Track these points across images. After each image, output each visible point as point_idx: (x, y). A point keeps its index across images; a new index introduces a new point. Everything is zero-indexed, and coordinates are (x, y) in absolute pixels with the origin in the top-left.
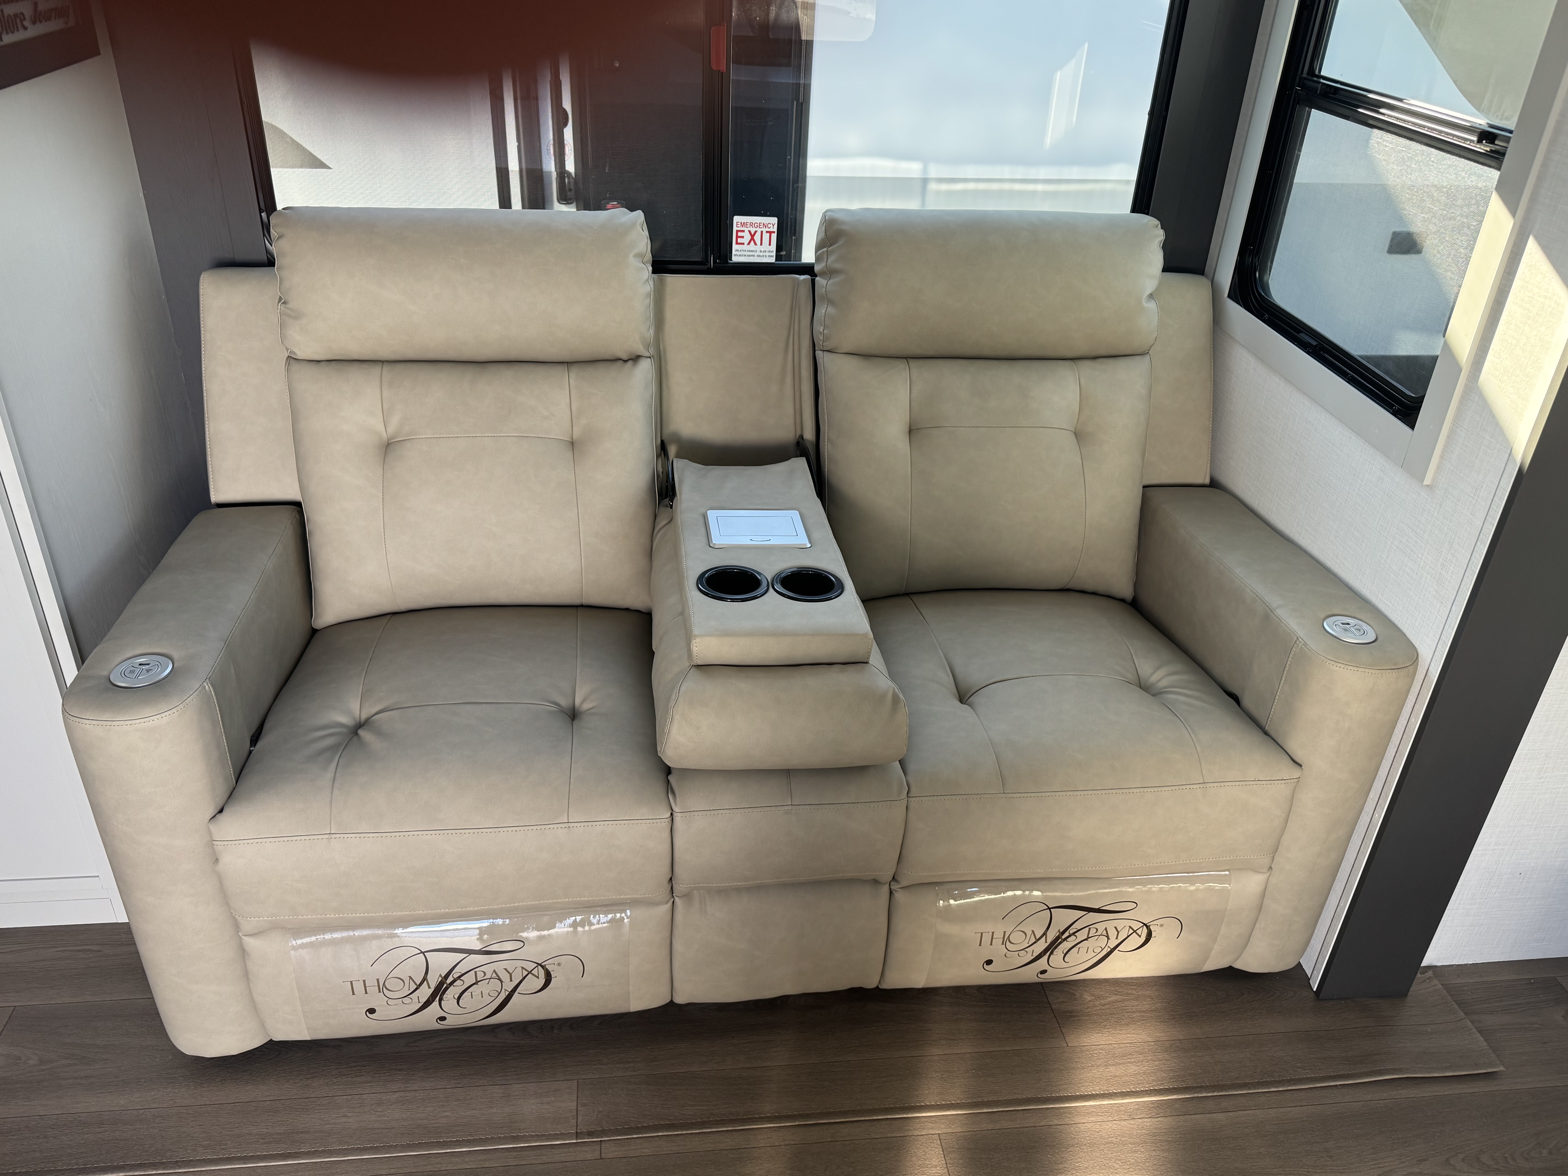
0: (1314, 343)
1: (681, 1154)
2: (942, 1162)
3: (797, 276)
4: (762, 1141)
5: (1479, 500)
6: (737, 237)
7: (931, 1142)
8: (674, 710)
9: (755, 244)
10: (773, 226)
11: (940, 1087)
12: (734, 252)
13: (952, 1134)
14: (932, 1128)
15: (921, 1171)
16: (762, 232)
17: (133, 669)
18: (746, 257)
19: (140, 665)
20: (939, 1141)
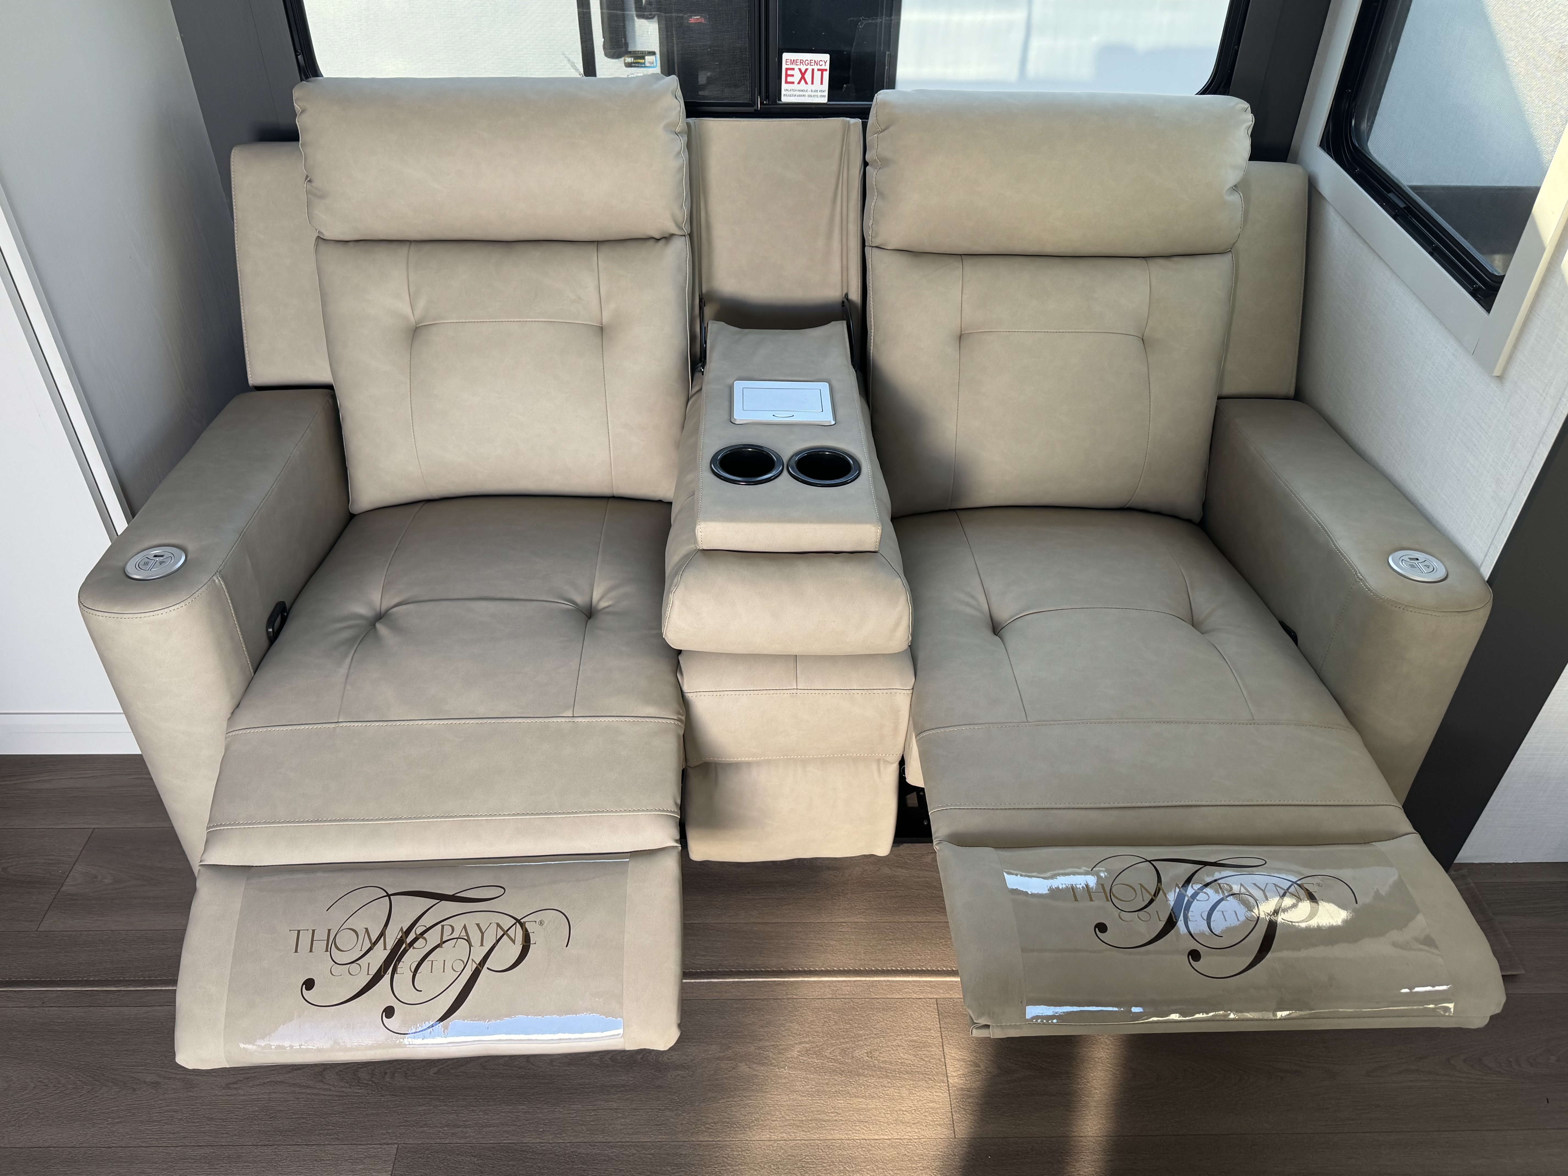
0: (1402, 205)
1: (688, 1001)
2: (937, 1026)
3: (848, 119)
4: (766, 993)
5: (1547, 398)
6: (787, 76)
7: (928, 1006)
8: (674, 595)
9: (806, 83)
10: (825, 63)
11: (942, 953)
12: (783, 92)
13: (949, 1000)
14: (930, 992)
15: (915, 1033)
16: (813, 70)
17: (147, 560)
18: (796, 97)
19: (155, 556)
20: (936, 1005)
